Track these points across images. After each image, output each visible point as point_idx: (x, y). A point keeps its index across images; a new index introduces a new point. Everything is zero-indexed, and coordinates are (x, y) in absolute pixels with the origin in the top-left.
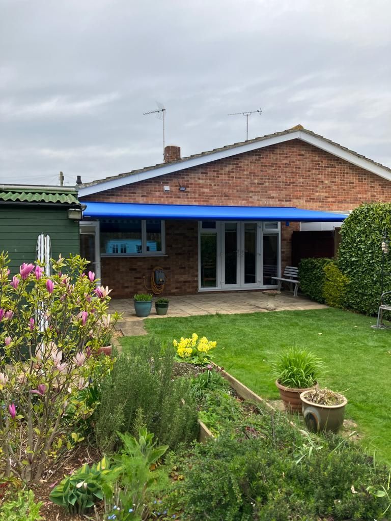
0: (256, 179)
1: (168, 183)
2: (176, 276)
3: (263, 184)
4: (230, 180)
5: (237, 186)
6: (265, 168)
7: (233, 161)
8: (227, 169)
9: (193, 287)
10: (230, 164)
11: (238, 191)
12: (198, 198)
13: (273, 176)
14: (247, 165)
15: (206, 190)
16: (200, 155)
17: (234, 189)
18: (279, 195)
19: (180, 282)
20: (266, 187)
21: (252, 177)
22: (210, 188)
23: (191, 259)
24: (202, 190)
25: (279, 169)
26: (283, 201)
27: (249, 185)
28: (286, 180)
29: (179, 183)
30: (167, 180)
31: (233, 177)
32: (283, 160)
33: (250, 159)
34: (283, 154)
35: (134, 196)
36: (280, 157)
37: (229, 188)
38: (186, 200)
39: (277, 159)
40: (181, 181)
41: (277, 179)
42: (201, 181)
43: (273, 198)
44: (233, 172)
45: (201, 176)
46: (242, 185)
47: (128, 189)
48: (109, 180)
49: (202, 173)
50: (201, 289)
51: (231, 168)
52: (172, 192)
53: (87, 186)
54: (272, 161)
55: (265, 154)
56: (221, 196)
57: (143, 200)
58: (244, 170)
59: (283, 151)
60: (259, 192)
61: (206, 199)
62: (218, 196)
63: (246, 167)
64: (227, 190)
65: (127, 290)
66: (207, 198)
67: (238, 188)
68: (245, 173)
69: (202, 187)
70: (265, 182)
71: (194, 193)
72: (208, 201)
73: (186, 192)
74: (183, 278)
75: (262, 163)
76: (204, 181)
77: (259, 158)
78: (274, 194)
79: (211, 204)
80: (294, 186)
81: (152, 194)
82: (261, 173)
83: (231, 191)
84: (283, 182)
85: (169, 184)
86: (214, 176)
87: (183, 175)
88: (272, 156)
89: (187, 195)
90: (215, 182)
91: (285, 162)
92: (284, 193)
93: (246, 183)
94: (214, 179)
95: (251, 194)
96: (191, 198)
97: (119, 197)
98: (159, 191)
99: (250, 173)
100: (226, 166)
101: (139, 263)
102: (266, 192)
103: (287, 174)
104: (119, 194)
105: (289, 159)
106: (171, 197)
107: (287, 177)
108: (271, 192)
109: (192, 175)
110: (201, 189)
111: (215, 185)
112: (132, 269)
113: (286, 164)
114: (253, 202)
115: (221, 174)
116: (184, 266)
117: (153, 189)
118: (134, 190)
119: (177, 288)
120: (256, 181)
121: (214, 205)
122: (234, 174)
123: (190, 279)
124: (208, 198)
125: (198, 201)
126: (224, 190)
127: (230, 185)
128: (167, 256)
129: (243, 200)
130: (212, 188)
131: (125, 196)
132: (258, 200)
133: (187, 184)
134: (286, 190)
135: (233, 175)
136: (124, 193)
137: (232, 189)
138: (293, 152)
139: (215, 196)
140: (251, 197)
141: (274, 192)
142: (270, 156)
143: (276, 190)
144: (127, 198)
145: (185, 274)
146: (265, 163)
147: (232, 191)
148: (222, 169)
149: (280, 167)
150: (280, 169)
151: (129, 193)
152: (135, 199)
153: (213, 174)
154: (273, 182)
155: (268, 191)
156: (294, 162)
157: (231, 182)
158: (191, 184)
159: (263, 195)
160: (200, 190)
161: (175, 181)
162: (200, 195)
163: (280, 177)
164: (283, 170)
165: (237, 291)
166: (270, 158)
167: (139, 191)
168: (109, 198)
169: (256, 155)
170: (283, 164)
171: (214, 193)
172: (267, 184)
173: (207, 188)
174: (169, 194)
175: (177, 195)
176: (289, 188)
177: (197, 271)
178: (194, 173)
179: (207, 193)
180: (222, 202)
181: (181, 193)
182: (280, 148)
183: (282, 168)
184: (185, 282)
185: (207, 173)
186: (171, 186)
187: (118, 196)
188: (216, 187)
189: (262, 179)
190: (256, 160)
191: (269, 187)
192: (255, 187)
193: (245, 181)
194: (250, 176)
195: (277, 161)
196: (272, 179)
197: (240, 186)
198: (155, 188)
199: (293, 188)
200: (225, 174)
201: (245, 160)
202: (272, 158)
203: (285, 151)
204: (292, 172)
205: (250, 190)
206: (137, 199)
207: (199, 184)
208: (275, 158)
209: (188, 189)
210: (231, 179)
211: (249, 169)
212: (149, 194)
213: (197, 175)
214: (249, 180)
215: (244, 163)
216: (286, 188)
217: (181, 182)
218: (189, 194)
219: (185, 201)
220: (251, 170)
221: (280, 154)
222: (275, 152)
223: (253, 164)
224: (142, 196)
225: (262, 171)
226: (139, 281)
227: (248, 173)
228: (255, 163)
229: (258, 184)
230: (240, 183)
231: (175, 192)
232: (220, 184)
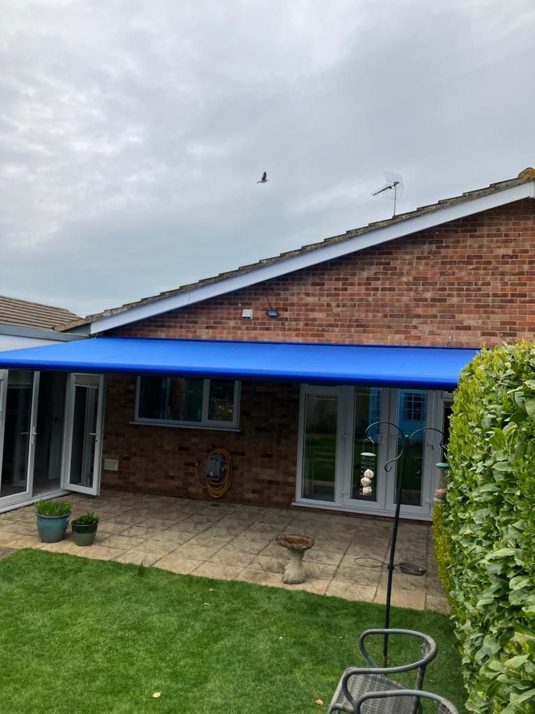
0: (428, 291)
1: (250, 304)
2: (254, 470)
3: (445, 300)
4: (369, 295)
5: (383, 306)
6: (451, 269)
7: (377, 258)
8: (365, 274)
9: (284, 495)
10: (372, 264)
11: (385, 316)
12: (303, 330)
13: (470, 284)
14: (410, 264)
15: (319, 315)
16: (297, 253)
17: (378, 312)
18: (483, 323)
19: (262, 481)
20: (453, 306)
21: (421, 288)
22: (327, 310)
23: (284, 441)
24: (312, 315)
25: (484, 269)
26: (494, 335)
27: (413, 304)
28: (502, 290)
29: (270, 304)
30: (249, 299)
31: (377, 289)
32: (499, 247)
33: (416, 251)
34: (496, 236)
35: (194, 327)
36: (492, 241)
37: (367, 311)
38: (280, 333)
39: (480, 247)
40: (273, 300)
41: (479, 289)
42: (310, 300)
43: (468, 328)
44: (378, 279)
45: (311, 289)
46: (396, 304)
47: (186, 315)
48: (145, 302)
49: (314, 284)
50: (300, 501)
51: (373, 272)
52: (258, 319)
53: (114, 312)
54: (469, 252)
55: (451, 240)
56: (350, 326)
57: (208, 333)
58: (402, 274)
59: (499, 230)
60: (435, 316)
61: (318, 331)
62: (342, 326)
63: (406, 267)
64: (363, 315)
65: (172, 483)
66: (321, 329)
67: (388, 309)
68: (404, 279)
69: (313, 310)
70: (449, 295)
71: (296, 320)
72: (323, 336)
73: (282, 319)
74: (268, 474)
75: (445, 257)
76: (317, 298)
77: (437, 247)
78: (471, 320)
79: (327, 340)
80: (524, 302)
81: (222, 323)
82: (442, 278)
83: (370, 315)
84: (495, 295)
85: (253, 306)
86: (335, 289)
87: (278, 289)
88: (469, 242)
89: (283, 324)
90: (337, 300)
91: (502, 251)
92: (497, 319)
93: (404, 299)
94: (338, 295)
95: (415, 322)
96: (289, 329)
97: (171, 330)
98: (235, 319)
99: (415, 279)
100: (363, 269)
101: (195, 440)
102: (454, 317)
103: (507, 278)
104: (173, 324)
105: (512, 244)
106: (255, 329)
107: (506, 284)
108: (464, 315)
109: (295, 289)
110: (311, 313)
111: (338, 306)
112: (182, 449)
113: (503, 256)
114: (419, 338)
115: (352, 284)
116: (269, 452)
117: (225, 315)
118: (194, 318)
119: (254, 492)
120: (428, 295)
121: (333, 342)
122: (379, 282)
123: (279, 478)
124: (323, 330)
125: (302, 335)
126: (357, 314)
127: (369, 305)
128: (239, 431)
129: (397, 332)
130: (332, 310)
131: (181, 327)
132: (432, 333)
133: (284, 304)
134: (504, 313)
135: (378, 284)
136: (180, 322)
137: (374, 311)
138: (526, 229)
139: (337, 326)
140: (415, 327)
141: (472, 316)
142: (464, 242)
143: (478, 312)
144: (184, 330)
145: (271, 467)
146: (452, 257)
147: (374, 316)
148: (354, 274)
149: (489, 263)
150: (490, 267)
151: (188, 322)
152: (196, 332)
153: (334, 285)
154: (469, 295)
155: (456, 315)
156: (526, 251)
157: (370, 299)
158: (292, 305)
159: (444, 322)
160: (307, 315)
161: (263, 300)
162: (307, 325)
163: (488, 284)
164: (497, 268)
165: (375, 517)
166: (465, 247)
167: (203, 319)
168: (156, 331)
169: (430, 243)
170: (497, 257)
171: (335, 320)
172: (455, 300)
173: (321, 311)
174: (251, 324)
175: (264, 324)
176: (512, 307)
177: (295, 464)
178: (299, 285)
179: (320, 319)
180: (351, 336)
181: (274, 321)
182: (489, 225)
183: (494, 264)
184: (270, 482)
185: (323, 285)
186: (256, 309)
187: (170, 327)
188: (339, 309)
189: (444, 289)
190: (430, 253)
191: (459, 306)
192: (427, 306)
193: (402, 295)
194: (415, 284)
195: (481, 252)
196: (467, 290)
197: (391, 306)
198: (229, 314)
199: (520, 307)
200: (359, 284)
201: (407, 253)
202: (470, 245)
203: (503, 228)
204: (522, 273)
205: (414, 313)
206: (198, 333)
207: (306, 305)
208: (476, 246)
209: (287, 314)
210: (372, 292)
211: (414, 273)
212: (219, 323)
213: (303, 287)
214: (412, 293)
215: (402, 261)
216: (501, 307)
217: (274, 302)
218: (287, 323)
219: (278, 335)
220: (419, 273)
221: (488, 236)
222: (477, 233)
223: (423, 262)
224: (207, 328)
225: (442, 274)
226: (191, 469)
227: (411, 279)
228: (429, 258)
229: (433, 300)
230: (392, 300)
231: (262, 319)
232: (349, 303)
